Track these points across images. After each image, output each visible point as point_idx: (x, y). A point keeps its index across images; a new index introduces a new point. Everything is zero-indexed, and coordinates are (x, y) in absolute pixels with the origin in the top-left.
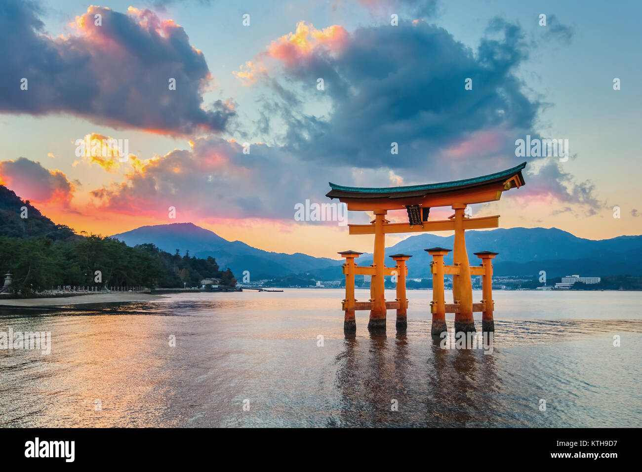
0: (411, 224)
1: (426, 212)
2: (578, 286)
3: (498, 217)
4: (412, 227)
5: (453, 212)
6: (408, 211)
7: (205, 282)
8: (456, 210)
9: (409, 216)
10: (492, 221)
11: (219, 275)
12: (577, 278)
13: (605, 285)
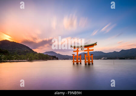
0: (81, 50)
2: (104, 59)
5: (87, 49)
7: (54, 59)
10: (93, 50)
11: (56, 58)
12: (104, 58)
13: (108, 59)
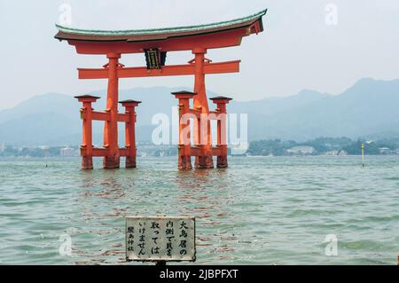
0: (148, 68)
1: (163, 56)
3: (240, 61)
4: (149, 71)
5: (193, 56)
6: (146, 55)
8: (196, 54)
9: (147, 60)
10: (233, 66)
